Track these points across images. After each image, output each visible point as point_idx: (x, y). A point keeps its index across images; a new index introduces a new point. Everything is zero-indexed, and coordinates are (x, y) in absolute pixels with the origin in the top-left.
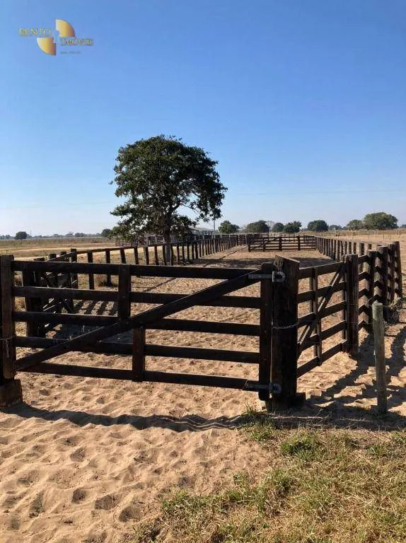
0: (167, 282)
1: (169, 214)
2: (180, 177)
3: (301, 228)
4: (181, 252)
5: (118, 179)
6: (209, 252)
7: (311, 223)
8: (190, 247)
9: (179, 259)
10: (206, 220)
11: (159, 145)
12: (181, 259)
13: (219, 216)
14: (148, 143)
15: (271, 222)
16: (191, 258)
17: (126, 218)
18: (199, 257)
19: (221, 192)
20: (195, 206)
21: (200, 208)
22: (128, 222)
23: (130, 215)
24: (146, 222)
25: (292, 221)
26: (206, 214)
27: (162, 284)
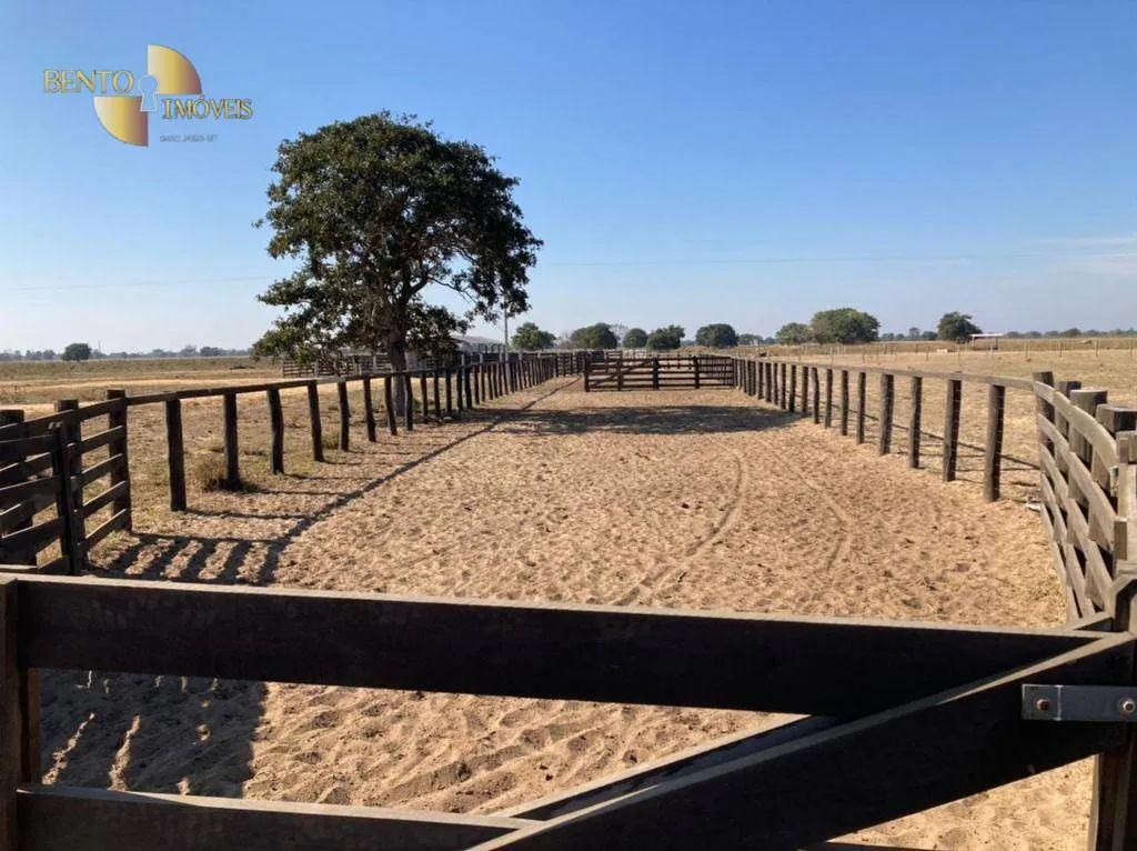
0: (393, 476)
1: (402, 302)
2: (428, 213)
3: (682, 339)
4: (431, 390)
5: (276, 216)
6: (495, 393)
7: (702, 329)
8: (454, 379)
9: (426, 407)
10: (491, 318)
11: (377, 135)
12: (431, 407)
13: (523, 307)
14: (350, 128)
15: (621, 327)
16: (455, 406)
17: (296, 309)
18: (474, 405)
19: (529, 248)
20: (464, 284)
21: (477, 289)
22: (301, 321)
23: (307, 304)
24: (346, 319)
25: (665, 325)
26: (491, 303)
27: (380, 481)
